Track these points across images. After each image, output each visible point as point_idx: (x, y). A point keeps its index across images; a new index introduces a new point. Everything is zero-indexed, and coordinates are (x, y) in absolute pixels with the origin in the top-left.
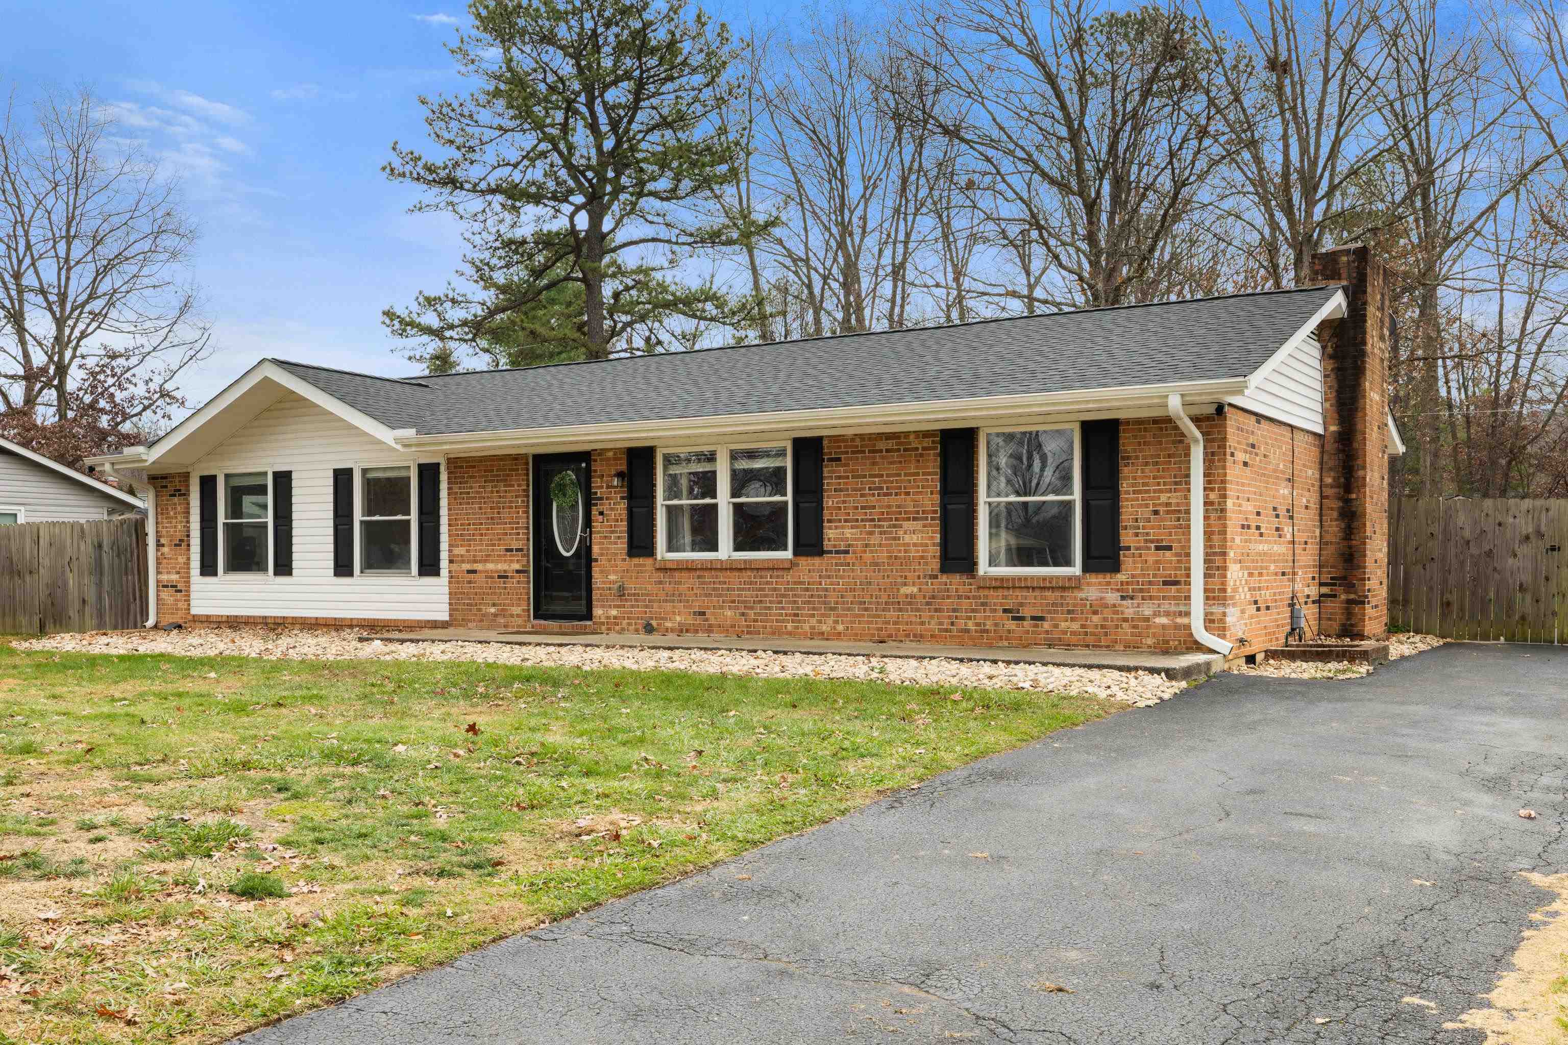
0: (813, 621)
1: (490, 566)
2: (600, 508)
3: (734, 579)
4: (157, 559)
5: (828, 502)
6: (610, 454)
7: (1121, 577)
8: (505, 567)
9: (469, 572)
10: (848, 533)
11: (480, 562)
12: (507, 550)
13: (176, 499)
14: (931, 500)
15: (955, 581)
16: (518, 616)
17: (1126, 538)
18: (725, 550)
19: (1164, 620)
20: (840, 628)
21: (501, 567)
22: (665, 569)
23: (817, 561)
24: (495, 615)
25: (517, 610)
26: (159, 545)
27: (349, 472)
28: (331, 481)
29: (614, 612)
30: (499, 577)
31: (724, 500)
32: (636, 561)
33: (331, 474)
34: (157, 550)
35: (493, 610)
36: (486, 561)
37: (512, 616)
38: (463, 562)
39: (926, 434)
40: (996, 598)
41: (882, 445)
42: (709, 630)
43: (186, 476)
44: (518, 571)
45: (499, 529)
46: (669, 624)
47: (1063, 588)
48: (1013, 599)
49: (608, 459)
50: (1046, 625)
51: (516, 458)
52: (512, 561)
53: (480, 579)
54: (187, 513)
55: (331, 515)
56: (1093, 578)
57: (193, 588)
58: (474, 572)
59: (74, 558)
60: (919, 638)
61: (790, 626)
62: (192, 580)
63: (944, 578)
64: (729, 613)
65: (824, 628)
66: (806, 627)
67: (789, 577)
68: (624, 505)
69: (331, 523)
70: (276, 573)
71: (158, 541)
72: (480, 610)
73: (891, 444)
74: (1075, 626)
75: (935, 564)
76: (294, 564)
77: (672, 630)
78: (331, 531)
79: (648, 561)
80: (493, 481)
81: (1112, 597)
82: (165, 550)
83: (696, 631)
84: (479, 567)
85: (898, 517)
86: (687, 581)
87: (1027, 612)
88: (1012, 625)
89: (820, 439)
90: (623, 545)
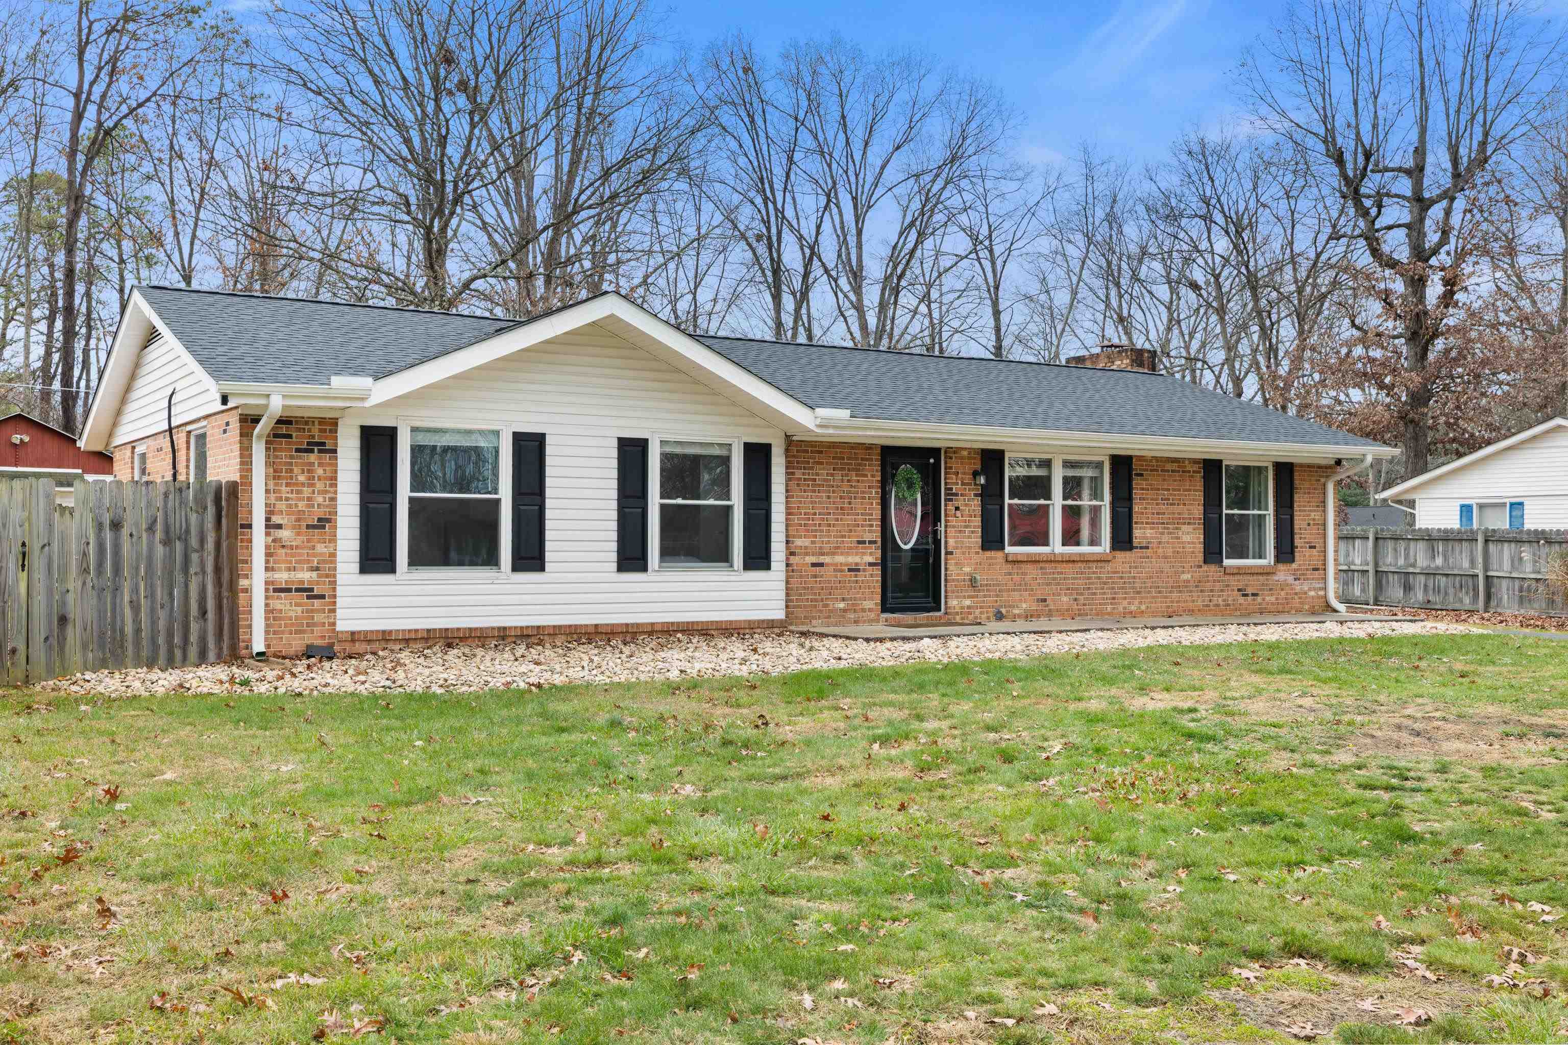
0: (1125, 603)
1: (840, 559)
2: (956, 504)
3: (1069, 569)
4: (267, 547)
5: (1136, 508)
6: (965, 453)
7: (1294, 566)
8: (857, 559)
9: (814, 565)
10: (1149, 533)
11: (828, 554)
12: (859, 542)
13: (313, 457)
14: (1198, 511)
15: (1212, 570)
16: (870, 610)
17: (1298, 542)
18: (1056, 545)
19: (1312, 593)
20: (1143, 607)
21: (853, 559)
22: (1015, 562)
23: (1128, 554)
24: (845, 611)
25: (868, 604)
26: (270, 526)
27: (641, 446)
28: (615, 453)
29: (968, 602)
30: (850, 570)
31: (1057, 502)
32: (988, 554)
33: (615, 443)
34: (267, 534)
35: (842, 605)
36: (834, 554)
37: (863, 610)
38: (807, 554)
39: (1195, 461)
40: (1234, 582)
41: (1169, 466)
42: (1050, 614)
43: (330, 425)
44: (871, 564)
45: (849, 519)
46: (1016, 611)
47: (1268, 574)
48: (1242, 581)
49: (962, 458)
50: (1259, 599)
51: (869, 447)
52: (864, 554)
53: (827, 572)
54: (333, 479)
55: (614, 494)
56: (1281, 567)
57: (340, 591)
58: (821, 565)
59: (35, 546)
60: (1191, 612)
61: (1109, 608)
62: (340, 579)
63: (1205, 568)
64: (1065, 599)
65: (1133, 608)
66: (1121, 609)
67: (1108, 567)
68: (977, 502)
69: (614, 505)
70: (515, 569)
71: (268, 519)
72: (826, 606)
73: (1175, 466)
74: (1273, 599)
75: (1201, 557)
76: (548, 556)
77: (1019, 616)
78: (614, 515)
79: (999, 554)
80: (843, 469)
81: (1290, 579)
82: (285, 534)
83: (1039, 616)
84: (826, 559)
85: (1180, 521)
86: (1032, 571)
87: (1249, 591)
88: (1241, 600)
89: (1130, 458)
90: (977, 540)
